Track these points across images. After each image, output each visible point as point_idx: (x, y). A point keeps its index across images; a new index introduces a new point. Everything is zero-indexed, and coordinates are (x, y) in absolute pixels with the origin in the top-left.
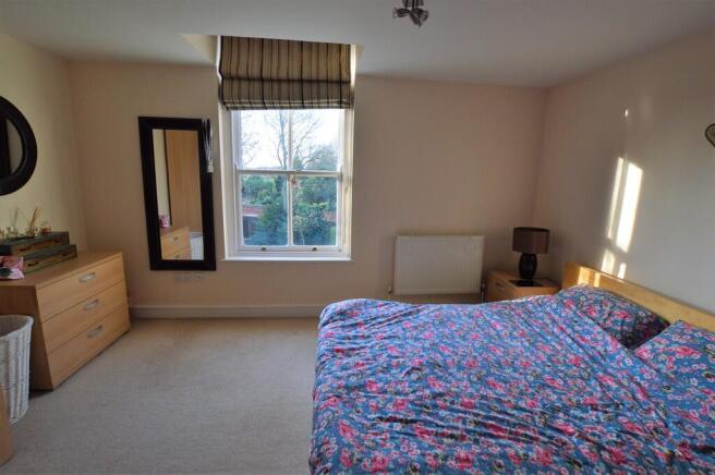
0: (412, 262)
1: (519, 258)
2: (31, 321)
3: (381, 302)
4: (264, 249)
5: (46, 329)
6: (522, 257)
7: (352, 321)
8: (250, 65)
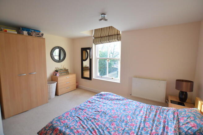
0: (138, 86)
1: (179, 92)
2: (56, 83)
3: (115, 95)
4: (101, 77)
5: (59, 85)
6: (180, 92)
7: (102, 97)
8: (99, 35)
